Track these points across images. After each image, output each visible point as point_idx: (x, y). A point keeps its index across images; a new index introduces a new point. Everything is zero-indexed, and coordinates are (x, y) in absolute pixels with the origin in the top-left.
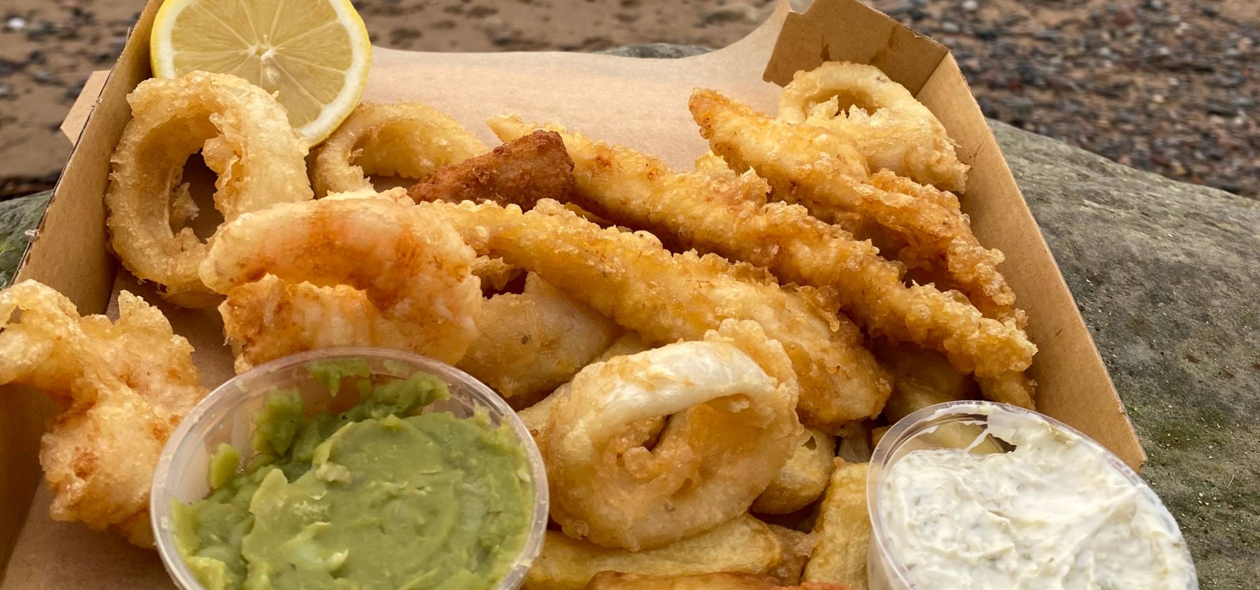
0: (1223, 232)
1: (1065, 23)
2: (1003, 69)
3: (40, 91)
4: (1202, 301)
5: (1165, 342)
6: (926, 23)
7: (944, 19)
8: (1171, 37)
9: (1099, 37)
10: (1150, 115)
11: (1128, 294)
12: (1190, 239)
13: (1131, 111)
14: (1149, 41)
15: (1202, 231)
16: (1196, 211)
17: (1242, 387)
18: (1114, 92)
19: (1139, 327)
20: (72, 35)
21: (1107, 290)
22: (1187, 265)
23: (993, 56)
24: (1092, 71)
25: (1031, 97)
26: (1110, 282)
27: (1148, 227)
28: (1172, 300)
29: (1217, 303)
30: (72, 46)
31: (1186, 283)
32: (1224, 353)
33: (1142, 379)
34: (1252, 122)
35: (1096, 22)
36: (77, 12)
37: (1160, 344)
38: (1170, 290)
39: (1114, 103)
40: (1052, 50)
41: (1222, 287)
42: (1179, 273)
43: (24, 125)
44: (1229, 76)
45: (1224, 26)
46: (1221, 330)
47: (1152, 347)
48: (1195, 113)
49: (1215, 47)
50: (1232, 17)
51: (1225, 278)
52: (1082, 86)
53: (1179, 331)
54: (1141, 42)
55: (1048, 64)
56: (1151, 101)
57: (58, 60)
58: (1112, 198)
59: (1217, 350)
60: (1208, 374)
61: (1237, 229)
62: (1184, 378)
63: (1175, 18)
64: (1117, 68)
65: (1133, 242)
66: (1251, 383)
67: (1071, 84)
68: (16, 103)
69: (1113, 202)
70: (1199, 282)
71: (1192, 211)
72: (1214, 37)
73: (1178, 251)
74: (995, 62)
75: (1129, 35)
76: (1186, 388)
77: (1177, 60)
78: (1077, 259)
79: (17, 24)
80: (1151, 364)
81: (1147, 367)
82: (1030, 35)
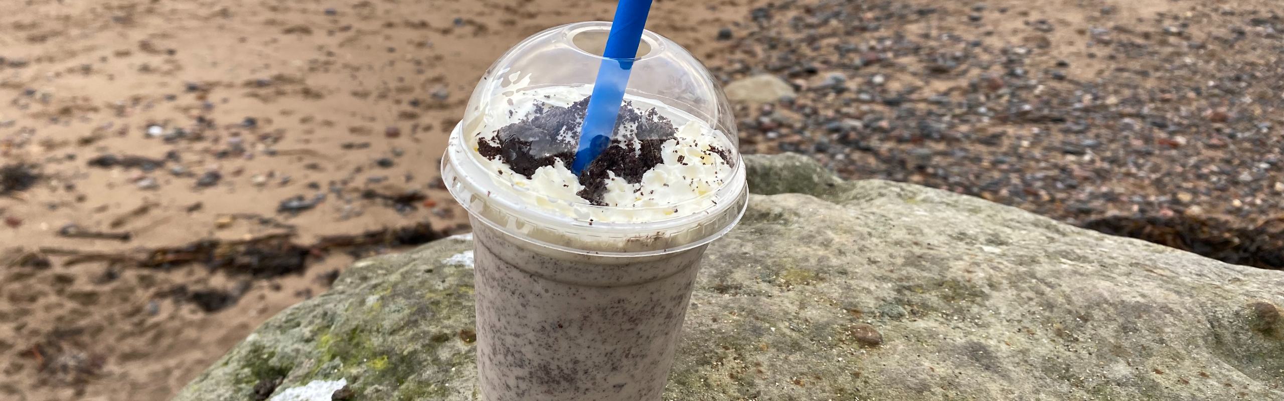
0: (1160, 277)
1: (951, 90)
2: (907, 127)
3: (178, 182)
4: (1158, 330)
5: (1138, 360)
6: (846, 96)
7: (860, 91)
8: (1030, 97)
9: (977, 99)
10: (1020, 157)
11: (1107, 327)
12: (1140, 284)
13: (1005, 154)
14: (1015, 100)
15: (1145, 276)
16: (1137, 261)
17: (1195, 390)
18: (992, 140)
19: (1118, 351)
20: (198, 138)
21: (1092, 325)
22: (1143, 304)
23: (899, 118)
24: (973, 125)
25: (930, 147)
26: (1093, 320)
27: (1109, 276)
28: (1138, 330)
29: (1168, 330)
30: (199, 146)
31: (1145, 317)
32: (1179, 366)
33: (1127, 389)
34: (1097, 159)
35: (974, 87)
36: (201, 120)
37: (1134, 362)
38: (1135, 323)
39: (993, 149)
40: (942, 111)
41: (1169, 319)
42: (1140, 310)
43: (166, 208)
44: (1077, 124)
45: (1071, 86)
46: (1175, 349)
47: (1129, 364)
48: (1054, 153)
49: (1065, 103)
50: (1076, 79)
51: (1170, 311)
52: (967, 136)
53: (1145, 352)
54: (1009, 101)
55: (940, 121)
56: (1020, 146)
57: (188, 157)
58: (1078, 255)
59: (1174, 364)
60: (1171, 382)
61: (1167, 273)
62: (1155, 386)
63: (1033, 82)
64: (992, 122)
65: (1104, 289)
66: (1201, 387)
67: (959, 135)
68: (160, 192)
69: (1079, 258)
70: (1154, 315)
71: (1134, 261)
72: (1064, 95)
73: (1135, 294)
74: (899, 123)
75: (1000, 96)
76: (1157, 393)
77: (1037, 114)
78: (1069, 304)
79: (156, 131)
80: (1131, 376)
81: (1129, 379)
82: (925, 100)
